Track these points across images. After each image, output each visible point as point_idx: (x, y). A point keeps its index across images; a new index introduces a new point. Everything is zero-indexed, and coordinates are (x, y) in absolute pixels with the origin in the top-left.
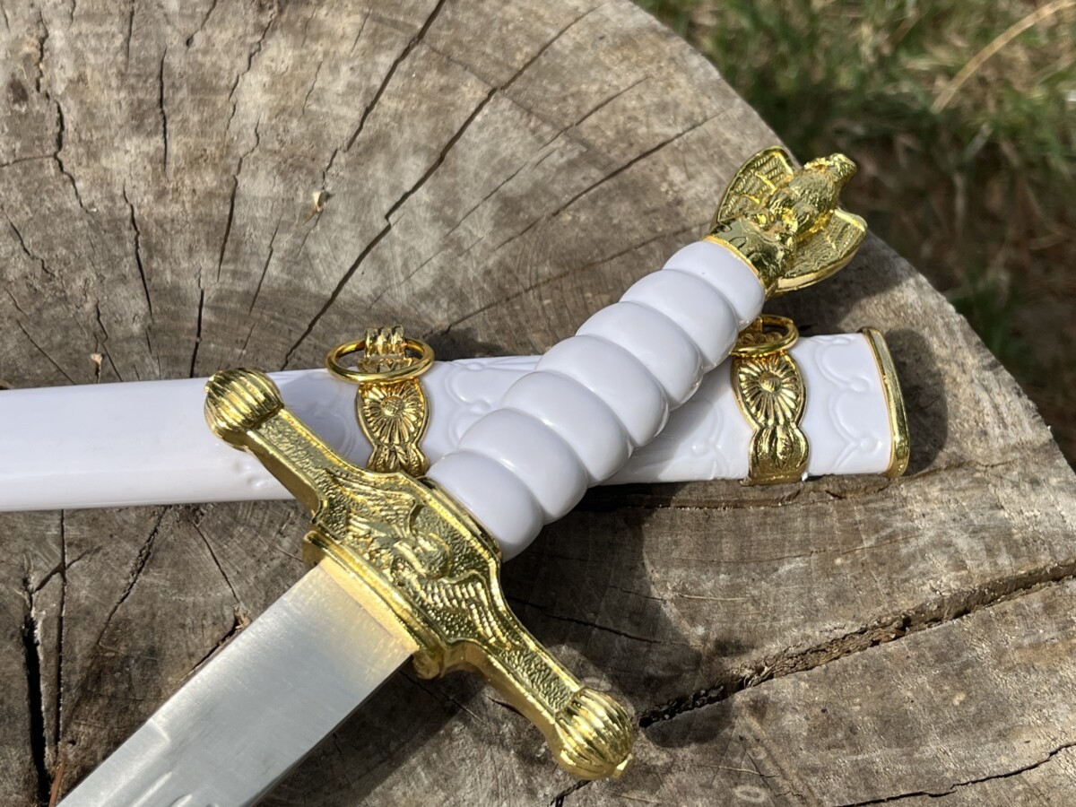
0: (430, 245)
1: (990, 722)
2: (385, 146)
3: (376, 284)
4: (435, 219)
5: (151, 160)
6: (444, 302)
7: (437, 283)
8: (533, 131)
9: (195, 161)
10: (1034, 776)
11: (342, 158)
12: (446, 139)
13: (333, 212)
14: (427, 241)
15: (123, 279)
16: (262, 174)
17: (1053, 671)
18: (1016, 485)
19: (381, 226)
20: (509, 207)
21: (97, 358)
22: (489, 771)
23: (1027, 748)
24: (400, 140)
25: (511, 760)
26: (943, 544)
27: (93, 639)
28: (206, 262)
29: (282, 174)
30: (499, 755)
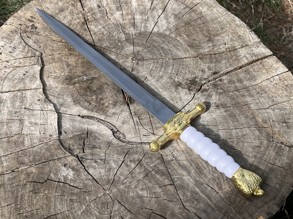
0: (165, 23)
1: (253, 79)
2: (155, 9)
3: (158, 29)
4: (165, 19)
5: (121, 15)
6: (168, 31)
7: (167, 28)
8: (178, 4)
9: (127, 14)
10: (259, 85)
11: (149, 11)
12: (165, 7)
13: (149, 19)
14: (164, 22)
15: (121, 33)
16: (138, 15)
17: (262, 71)
18: (255, 47)
19: (157, 21)
20: (176, 16)
21: (120, 44)
22: (184, 92)
23: (258, 81)
24: (157, 8)
25: (187, 90)
26: (245, 56)
28: (132, 29)
29: (141, 15)
30: (185, 90)
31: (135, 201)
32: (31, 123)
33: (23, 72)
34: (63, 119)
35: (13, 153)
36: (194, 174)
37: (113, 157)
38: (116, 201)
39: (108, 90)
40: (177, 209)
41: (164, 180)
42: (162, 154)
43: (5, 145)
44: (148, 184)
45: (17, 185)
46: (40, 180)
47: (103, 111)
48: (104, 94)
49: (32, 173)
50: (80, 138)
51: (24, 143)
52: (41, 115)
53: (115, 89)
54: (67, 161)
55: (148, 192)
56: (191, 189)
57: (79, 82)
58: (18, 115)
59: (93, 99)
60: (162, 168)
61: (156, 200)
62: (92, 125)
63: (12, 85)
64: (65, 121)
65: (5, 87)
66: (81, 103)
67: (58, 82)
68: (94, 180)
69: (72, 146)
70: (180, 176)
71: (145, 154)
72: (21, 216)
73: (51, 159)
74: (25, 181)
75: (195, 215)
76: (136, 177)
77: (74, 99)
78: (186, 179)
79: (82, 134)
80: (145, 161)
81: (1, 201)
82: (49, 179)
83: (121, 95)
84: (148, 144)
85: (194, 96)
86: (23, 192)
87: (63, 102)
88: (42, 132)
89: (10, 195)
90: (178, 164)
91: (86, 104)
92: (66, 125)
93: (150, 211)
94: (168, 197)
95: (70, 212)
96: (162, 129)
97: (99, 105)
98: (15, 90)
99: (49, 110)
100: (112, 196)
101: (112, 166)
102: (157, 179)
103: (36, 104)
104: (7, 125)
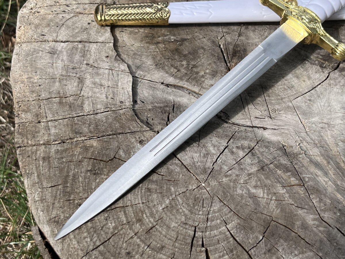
22: (314, 69)
25: (319, 67)
27: (233, 47)
30: (316, 67)
31: (245, 201)
32: (94, 83)
33: (87, 21)
34: (139, 84)
35: (66, 118)
36: (333, 176)
37: (211, 140)
38: (216, 198)
39: (205, 56)
40: (310, 219)
41: (290, 178)
42: (283, 144)
43: (55, 106)
44: (265, 180)
45: (68, 161)
46: (103, 157)
47: (197, 82)
48: (199, 60)
49: (92, 146)
50: (163, 111)
51: (82, 106)
52: (109, 75)
53: (215, 56)
54: (144, 136)
55: (265, 191)
56: (330, 195)
57: (164, 42)
58: (76, 71)
59: (183, 65)
60: (286, 162)
61: (277, 204)
62: (180, 96)
63: (71, 34)
64: (142, 88)
65: (61, 36)
66: (166, 68)
67: (135, 39)
68: (183, 166)
69: (151, 120)
70: (312, 176)
71: (259, 141)
72: (71, 203)
73: (121, 132)
74: (81, 157)
75: (338, 232)
76: (245, 169)
77: (157, 62)
78: (322, 181)
79: (167, 106)
80: (259, 151)
81: (43, 179)
82: (116, 158)
83: (223, 64)
84: (263, 129)
85: (329, 75)
86: (77, 171)
87: (140, 64)
88: (109, 97)
89: (57, 172)
90: (309, 160)
91: (173, 70)
92: (144, 92)
93: (268, 217)
94: (296, 202)
95: (147, 205)
96: (282, 112)
97: (190, 73)
98: (75, 40)
99: (120, 70)
100: (210, 190)
101: (210, 151)
102: (278, 175)
103: (103, 61)
104: (60, 82)
